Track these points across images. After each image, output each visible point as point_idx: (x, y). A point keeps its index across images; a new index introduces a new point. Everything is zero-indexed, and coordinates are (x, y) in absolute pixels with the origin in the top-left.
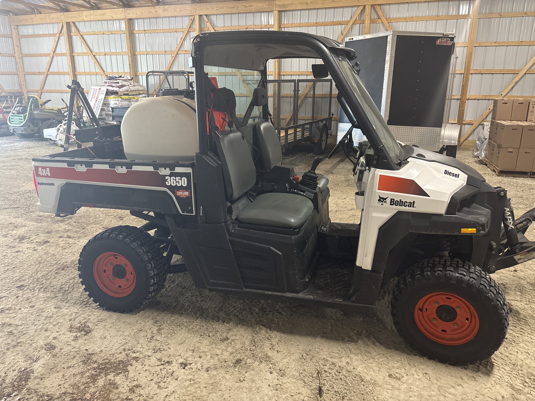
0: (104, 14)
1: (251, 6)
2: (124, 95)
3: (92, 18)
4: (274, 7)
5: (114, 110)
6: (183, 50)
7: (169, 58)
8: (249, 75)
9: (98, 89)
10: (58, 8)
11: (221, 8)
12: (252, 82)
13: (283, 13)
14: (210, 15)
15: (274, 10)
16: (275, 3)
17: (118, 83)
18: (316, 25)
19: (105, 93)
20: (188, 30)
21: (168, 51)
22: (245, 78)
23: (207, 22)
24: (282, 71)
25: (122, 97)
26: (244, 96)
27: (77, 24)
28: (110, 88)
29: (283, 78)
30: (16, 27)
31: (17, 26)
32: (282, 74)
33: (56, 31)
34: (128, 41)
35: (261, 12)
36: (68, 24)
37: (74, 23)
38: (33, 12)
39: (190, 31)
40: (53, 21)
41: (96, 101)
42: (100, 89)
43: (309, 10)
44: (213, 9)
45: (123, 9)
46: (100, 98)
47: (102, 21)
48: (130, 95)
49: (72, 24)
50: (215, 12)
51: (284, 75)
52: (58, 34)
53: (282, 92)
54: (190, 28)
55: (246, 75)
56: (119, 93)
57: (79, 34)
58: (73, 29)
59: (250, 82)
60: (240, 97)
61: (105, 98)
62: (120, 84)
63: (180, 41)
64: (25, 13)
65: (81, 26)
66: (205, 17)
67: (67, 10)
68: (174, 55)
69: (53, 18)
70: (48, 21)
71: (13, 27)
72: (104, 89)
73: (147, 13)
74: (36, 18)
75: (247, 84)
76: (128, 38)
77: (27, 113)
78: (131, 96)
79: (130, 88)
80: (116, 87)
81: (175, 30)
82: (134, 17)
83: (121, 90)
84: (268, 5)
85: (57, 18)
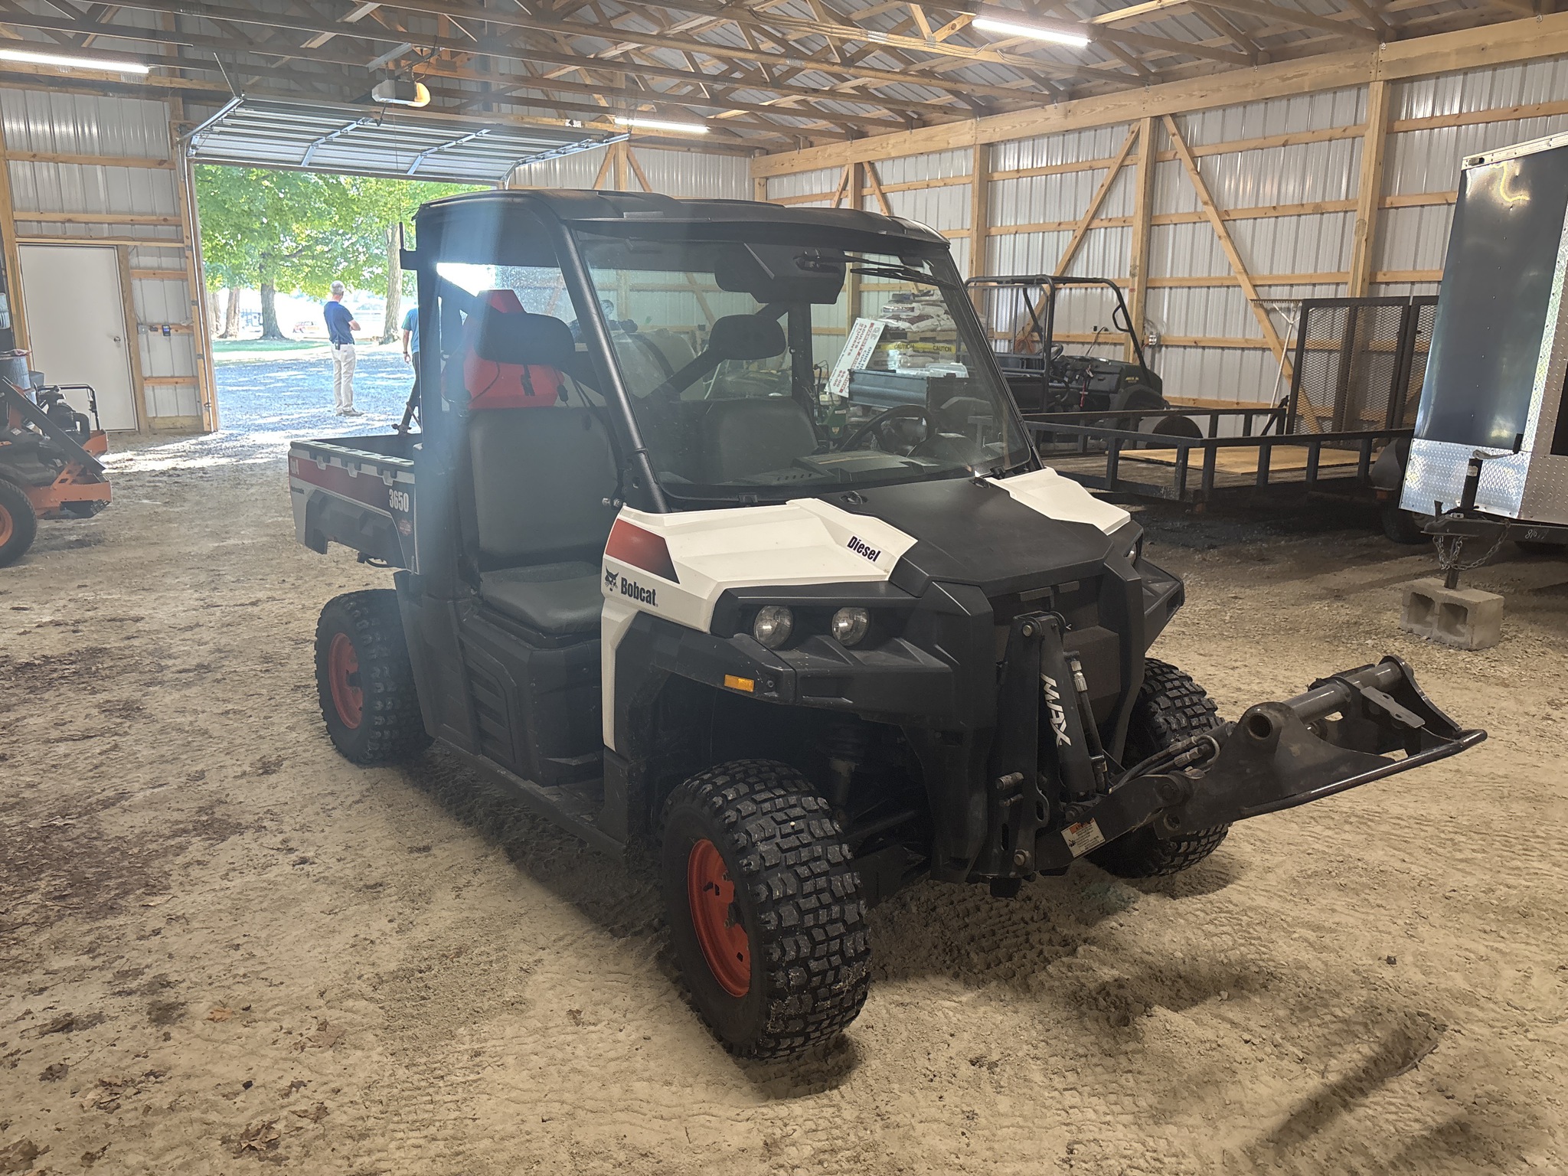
0: (930, 139)
1: (1302, 75)
2: (924, 340)
3: (907, 148)
4: (1373, 71)
5: (856, 376)
6: (1104, 217)
7: (1067, 239)
8: (1277, 285)
9: (868, 326)
10: (840, 130)
11: (1213, 91)
12: (1284, 305)
13: (1407, 86)
14: (1184, 114)
15: (1372, 78)
16: (1378, 57)
17: (912, 309)
18: (1516, 115)
19: (879, 334)
20: (1123, 161)
21: (1069, 223)
22: (1264, 293)
23: (1174, 135)
24: (1385, 269)
25: (915, 345)
26: (1255, 349)
27: (878, 166)
28: (893, 323)
29: (1383, 292)
30: (763, 181)
31: (767, 179)
32: (1380, 278)
33: (836, 187)
34: (976, 200)
35: (1335, 90)
36: (859, 167)
37: (871, 164)
38: (796, 146)
39: (1126, 163)
40: (830, 163)
41: (859, 354)
42: (872, 324)
43: (1494, 67)
44: (1191, 95)
45: (974, 120)
46: (866, 348)
47: (928, 154)
48: (939, 342)
49: (867, 167)
50: (1196, 103)
51: (1387, 284)
52: (838, 194)
53: (1376, 338)
54: (1128, 154)
55: (1270, 286)
56: (909, 335)
57: (877, 191)
58: (869, 181)
59: (1276, 306)
60: (1243, 349)
61: (878, 347)
62: (917, 313)
63: (1098, 194)
64: (780, 148)
65: (886, 171)
66: (1169, 124)
67: (862, 135)
68: (1079, 233)
69: (830, 155)
70: (821, 163)
71: (757, 181)
72: (880, 326)
73: (1024, 125)
74: (799, 158)
75: (1268, 312)
76: (977, 193)
77: (713, 381)
78: (941, 345)
79: (942, 323)
80: (904, 320)
81: (1088, 164)
82: (996, 138)
83: (914, 328)
84: (1353, 67)
85: (839, 155)
